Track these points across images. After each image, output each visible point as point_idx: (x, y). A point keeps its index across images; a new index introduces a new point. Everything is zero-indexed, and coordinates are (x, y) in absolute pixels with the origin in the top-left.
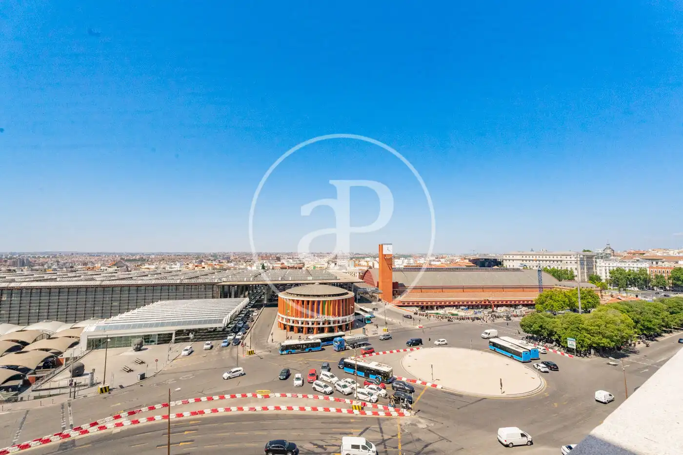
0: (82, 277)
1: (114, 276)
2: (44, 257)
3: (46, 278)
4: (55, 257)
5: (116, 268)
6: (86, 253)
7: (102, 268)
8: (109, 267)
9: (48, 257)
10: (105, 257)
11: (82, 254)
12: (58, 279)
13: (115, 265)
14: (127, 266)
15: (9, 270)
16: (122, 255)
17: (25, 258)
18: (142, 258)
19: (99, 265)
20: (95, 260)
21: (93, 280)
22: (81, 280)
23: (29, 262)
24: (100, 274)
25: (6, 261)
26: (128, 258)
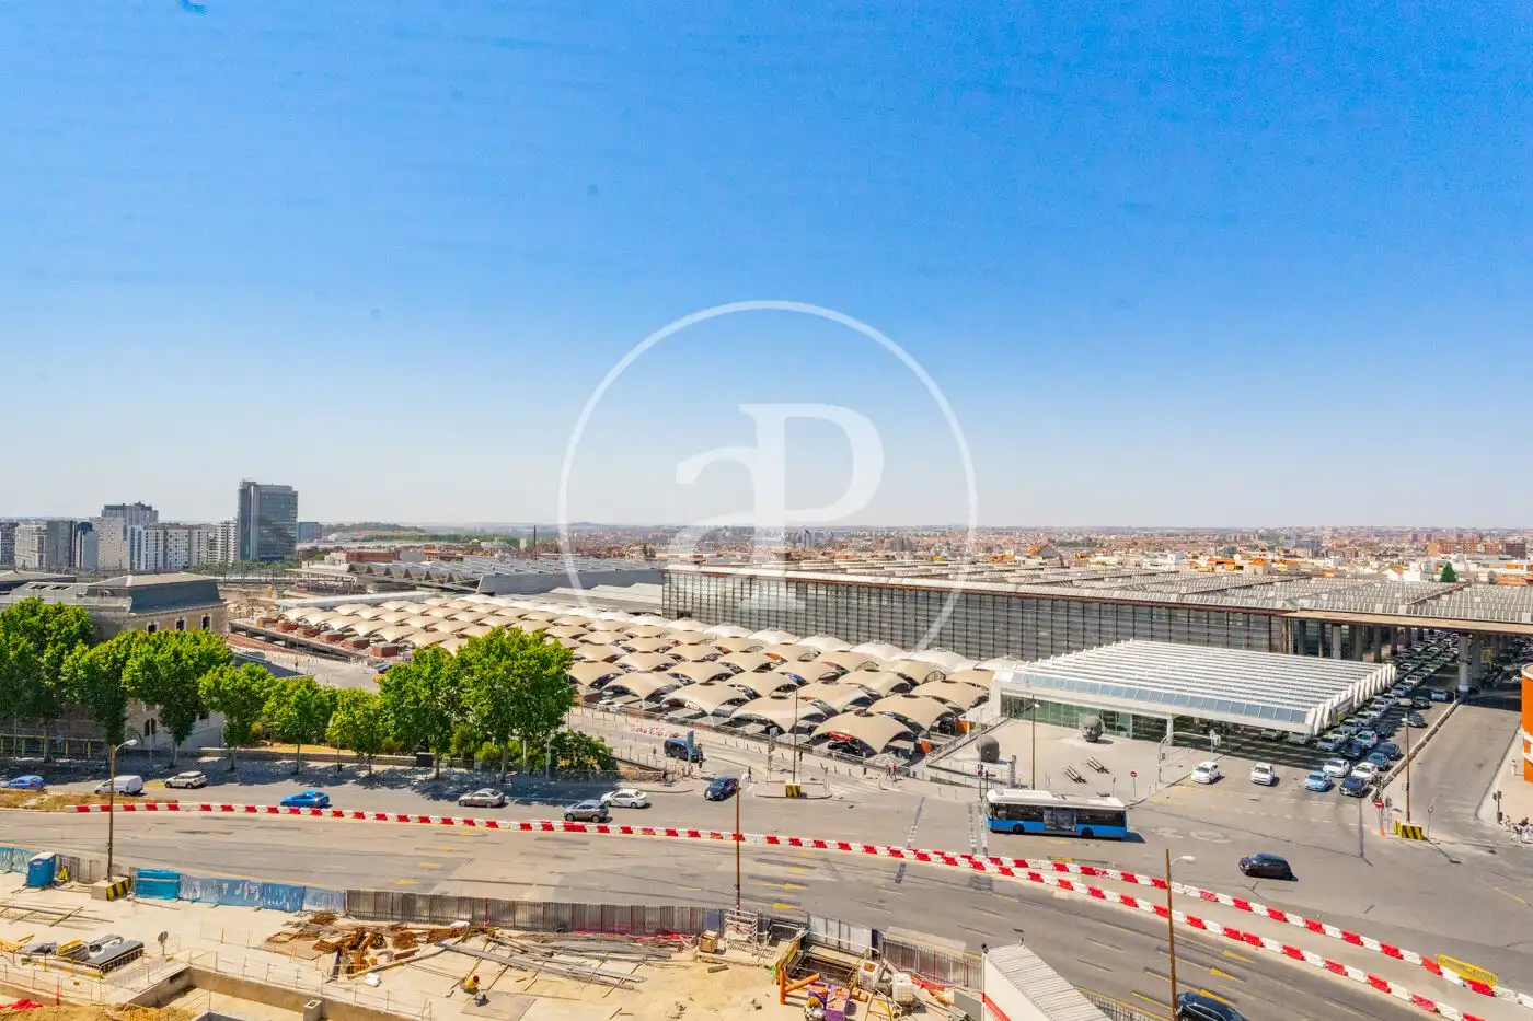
0: (986, 574)
1: (1039, 576)
2: (929, 536)
3: (933, 572)
5: (1040, 560)
7: (1017, 558)
8: (1029, 557)
9: (935, 536)
10: (1020, 536)
13: (1038, 553)
14: (1061, 556)
15: (887, 556)
16: (1050, 534)
17: (905, 537)
18: (1090, 540)
19: (1012, 553)
20: (1005, 543)
21: (1003, 581)
22: (984, 581)
23: (911, 544)
24: (1014, 571)
25: (882, 541)
26: (1062, 538)
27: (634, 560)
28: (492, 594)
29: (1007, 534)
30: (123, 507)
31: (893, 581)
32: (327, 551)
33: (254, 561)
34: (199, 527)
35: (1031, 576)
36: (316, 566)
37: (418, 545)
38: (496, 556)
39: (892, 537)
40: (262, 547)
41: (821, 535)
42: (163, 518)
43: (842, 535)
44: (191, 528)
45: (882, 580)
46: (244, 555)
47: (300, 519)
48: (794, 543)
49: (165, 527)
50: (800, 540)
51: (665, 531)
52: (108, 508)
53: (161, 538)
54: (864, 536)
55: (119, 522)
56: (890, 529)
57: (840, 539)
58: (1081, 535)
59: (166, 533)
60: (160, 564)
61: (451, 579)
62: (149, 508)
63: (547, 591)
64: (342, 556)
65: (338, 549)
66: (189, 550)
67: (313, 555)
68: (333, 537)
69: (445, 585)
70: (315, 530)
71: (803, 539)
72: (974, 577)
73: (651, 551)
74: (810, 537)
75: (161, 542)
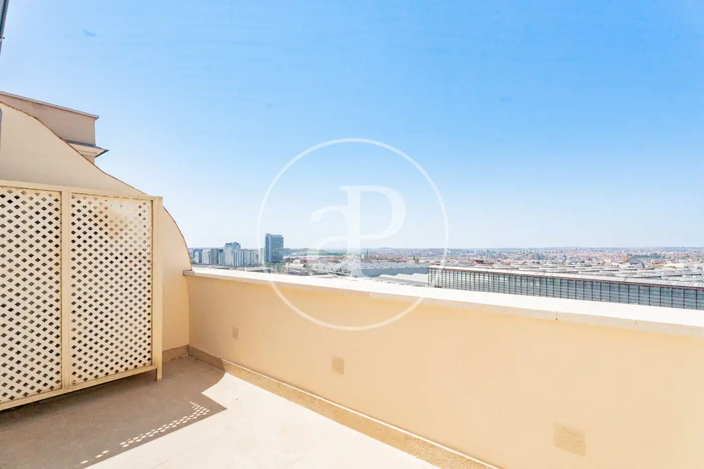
0: (601, 272)
1: (636, 274)
2: (553, 252)
3: (568, 270)
4: (561, 252)
5: (629, 264)
6: (588, 249)
7: (613, 264)
8: (620, 263)
9: (557, 252)
10: (609, 252)
11: (585, 249)
12: (580, 273)
13: (627, 261)
14: (642, 263)
15: (534, 262)
16: (628, 251)
17: (540, 253)
18: (656, 254)
19: (610, 261)
20: (600, 256)
21: (613, 275)
22: (601, 275)
23: (543, 256)
24: (618, 270)
25: (527, 255)
26: (637, 254)
27: (411, 263)
28: (356, 277)
29: (600, 251)
30: (231, 244)
31: (547, 274)
32: (294, 259)
33: (270, 263)
34: (252, 250)
35: (631, 273)
36: (291, 265)
37: (324, 257)
38: (354, 261)
39: (532, 253)
40: (273, 257)
41: (495, 252)
42: (242, 247)
43: (506, 252)
44: (250, 251)
45: (541, 274)
46: (267, 261)
47: (284, 247)
48: (481, 256)
49: (244, 251)
50: (484, 254)
51: (420, 251)
52: (227, 244)
53: (242, 253)
54: (517, 253)
55: (230, 248)
56: (531, 249)
57: (505, 254)
58: (649, 251)
59: (244, 253)
60: (242, 264)
61: (341, 270)
62: (238, 244)
63: (378, 276)
64: (298, 261)
65: (297, 258)
66: (250, 258)
67: (290, 260)
68: (294, 254)
69: (339, 273)
70: (288, 251)
71: (486, 254)
72: (594, 273)
73: (417, 259)
74: (490, 253)
75: (242, 255)
